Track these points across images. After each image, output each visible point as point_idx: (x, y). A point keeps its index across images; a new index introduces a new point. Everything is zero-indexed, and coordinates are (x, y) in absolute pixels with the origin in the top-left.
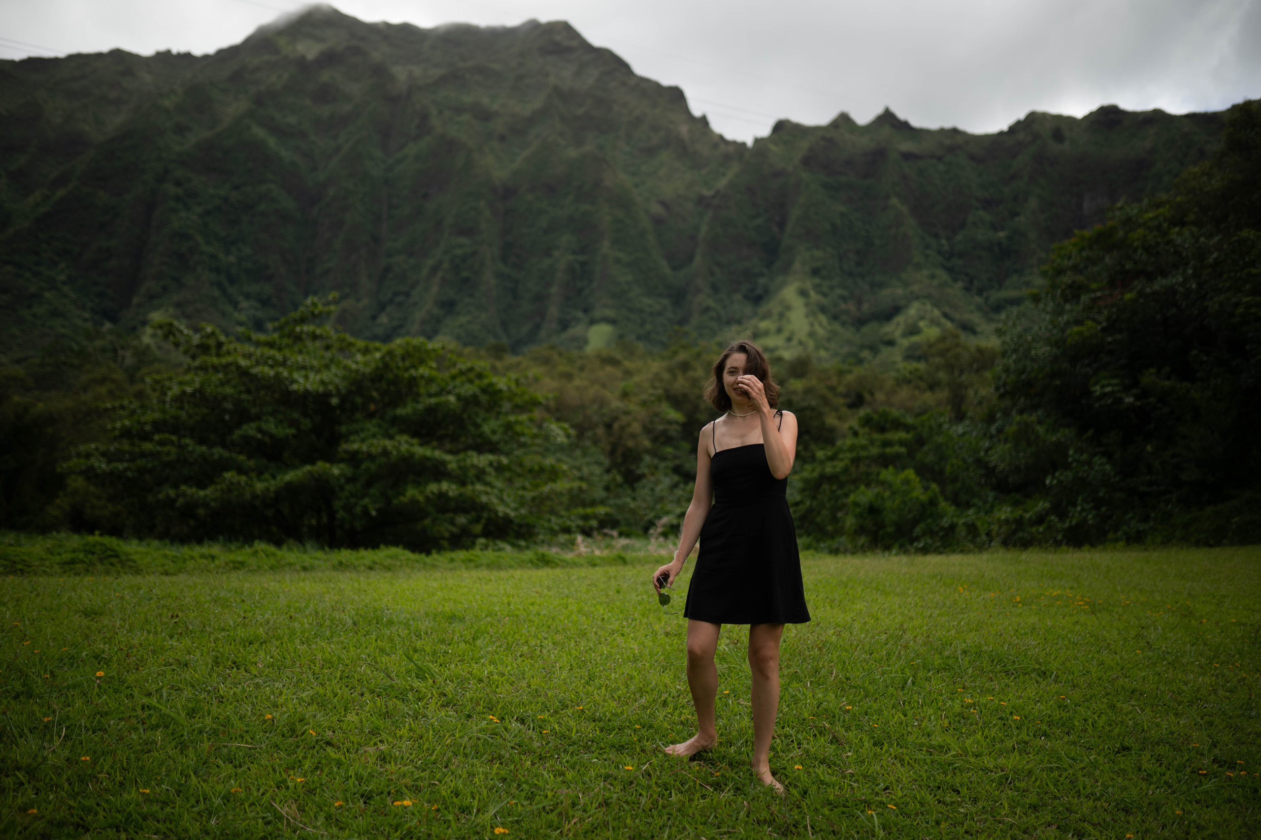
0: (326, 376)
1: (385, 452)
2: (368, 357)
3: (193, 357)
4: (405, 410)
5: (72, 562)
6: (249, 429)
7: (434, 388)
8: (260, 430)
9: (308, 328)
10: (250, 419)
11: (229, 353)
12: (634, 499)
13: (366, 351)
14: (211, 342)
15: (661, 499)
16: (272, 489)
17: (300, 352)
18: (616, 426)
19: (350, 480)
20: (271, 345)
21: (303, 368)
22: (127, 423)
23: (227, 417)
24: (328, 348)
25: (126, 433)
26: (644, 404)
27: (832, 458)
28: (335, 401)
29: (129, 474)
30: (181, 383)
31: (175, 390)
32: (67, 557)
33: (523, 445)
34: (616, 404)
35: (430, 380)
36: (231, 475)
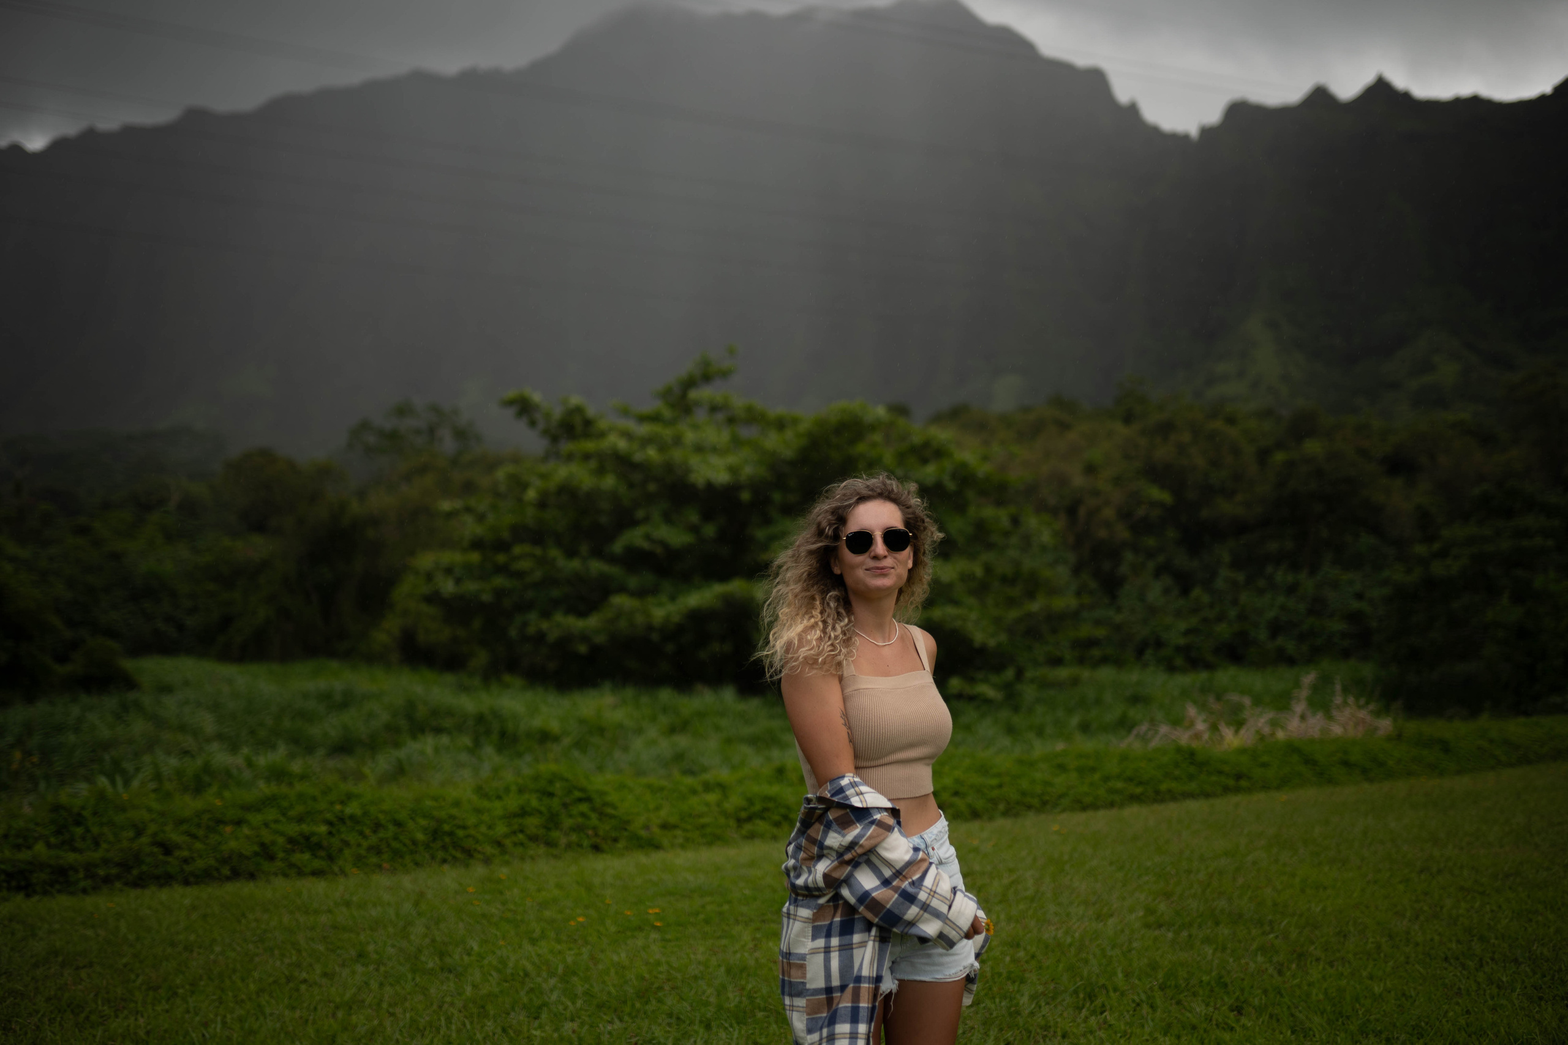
0: (732, 459)
2: (789, 434)
3: (555, 439)
5: (523, 812)
6: (635, 538)
8: (648, 537)
9: (702, 394)
10: (634, 523)
11: (602, 435)
12: (1119, 610)
14: (577, 421)
15: (1154, 610)
16: (676, 619)
17: (695, 427)
18: (1082, 512)
20: (655, 418)
21: (699, 449)
22: (479, 530)
23: (604, 520)
24: (731, 421)
25: (477, 544)
26: (1117, 481)
28: (745, 496)
29: (486, 597)
30: (543, 477)
31: (537, 487)
32: (513, 803)
33: (990, 546)
34: (1078, 480)
36: (620, 601)
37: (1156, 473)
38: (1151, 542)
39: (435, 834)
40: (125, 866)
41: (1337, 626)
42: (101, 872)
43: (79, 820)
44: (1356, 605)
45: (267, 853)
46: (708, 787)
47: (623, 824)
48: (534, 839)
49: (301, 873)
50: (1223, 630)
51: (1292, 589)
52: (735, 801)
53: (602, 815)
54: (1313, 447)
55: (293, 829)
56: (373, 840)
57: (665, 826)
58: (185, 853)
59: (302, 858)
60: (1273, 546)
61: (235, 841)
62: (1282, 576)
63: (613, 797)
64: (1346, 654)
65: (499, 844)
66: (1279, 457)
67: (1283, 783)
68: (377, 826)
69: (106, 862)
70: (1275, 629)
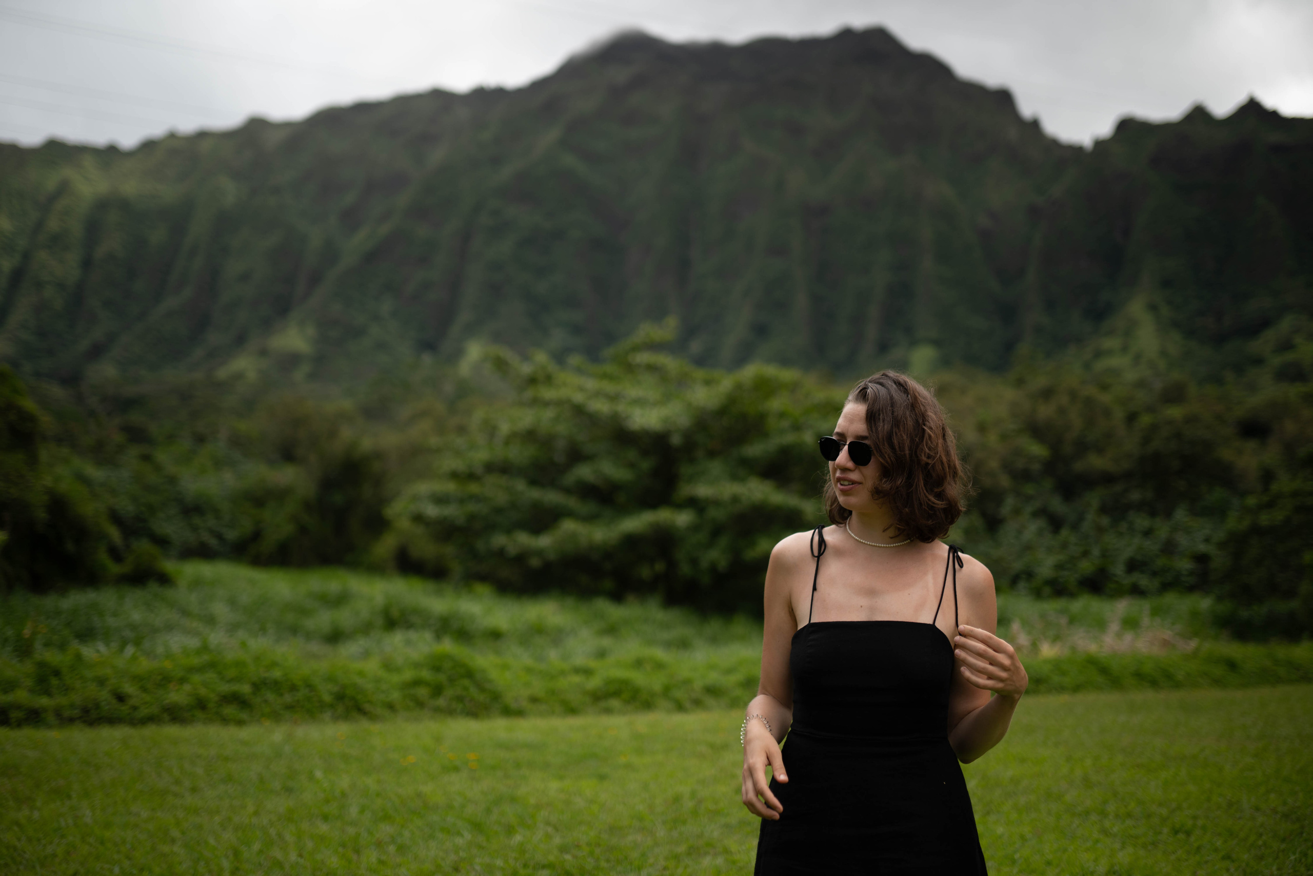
0: (664, 411)
1: (735, 499)
2: (713, 390)
3: (521, 389)
4: (755, 449)
6: (584, 472)
7: (785, 424)
8: (594, 472)
9: (643, 358)
10: (585, 460)
11: (559, 386)
13: (708, 383)
14: (541, 373)
15: (1028, 548)
16: (612, 542)
17: (636, 384)
19: (694, 528)
20: (605, 376)
21: (639, 402)
23: (558, 457)
24: (666, 379)
26: (1003, 438)
27: (1270, 505)
28: (676, 440)
29: (461, 520)
30: (512, 421)
31: (505, 428)
35: (782, 415)
36: (569, 526)
37: (1036, 431)
38: (1029, 489)
39: (340, 697)
40: (86, 711)
41: (1185, 565)
42: (67, 713)
43: (57, 673)
44: (1202, 548)
45: (201, 705)
46: (577, 671)
47: (496, 697)
48: (420, 704)
49: (225, 721)
50: (1086, 567)
51: (1148, 533)
52: (594, 683)
53: (482, 690)
54: (1175, 412)
55: (225, 688)
56: (288, 698)
57: (534, 700)
58: (133, 702)
59: (230, 710)
60: (1135, 496)
61: (177, 696)
62: (1142, 521)
63: (494, 674)
64: (1191, 589)
65: (391, 707)
66: (1146, 420)
67: (1077, 688)
68: (293, 688)
69: (72, 706)
70: (1133, 566)
